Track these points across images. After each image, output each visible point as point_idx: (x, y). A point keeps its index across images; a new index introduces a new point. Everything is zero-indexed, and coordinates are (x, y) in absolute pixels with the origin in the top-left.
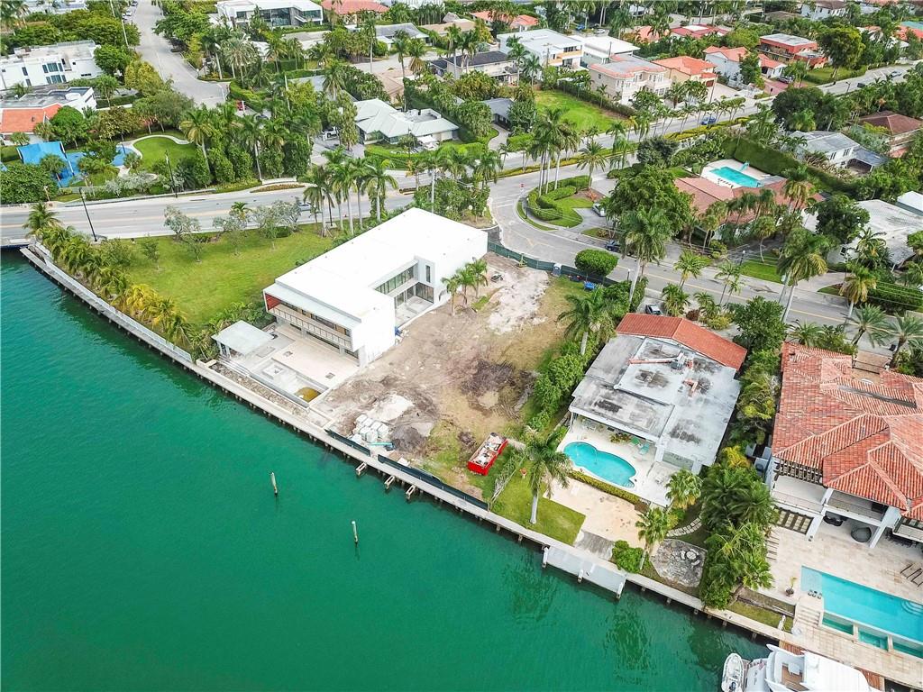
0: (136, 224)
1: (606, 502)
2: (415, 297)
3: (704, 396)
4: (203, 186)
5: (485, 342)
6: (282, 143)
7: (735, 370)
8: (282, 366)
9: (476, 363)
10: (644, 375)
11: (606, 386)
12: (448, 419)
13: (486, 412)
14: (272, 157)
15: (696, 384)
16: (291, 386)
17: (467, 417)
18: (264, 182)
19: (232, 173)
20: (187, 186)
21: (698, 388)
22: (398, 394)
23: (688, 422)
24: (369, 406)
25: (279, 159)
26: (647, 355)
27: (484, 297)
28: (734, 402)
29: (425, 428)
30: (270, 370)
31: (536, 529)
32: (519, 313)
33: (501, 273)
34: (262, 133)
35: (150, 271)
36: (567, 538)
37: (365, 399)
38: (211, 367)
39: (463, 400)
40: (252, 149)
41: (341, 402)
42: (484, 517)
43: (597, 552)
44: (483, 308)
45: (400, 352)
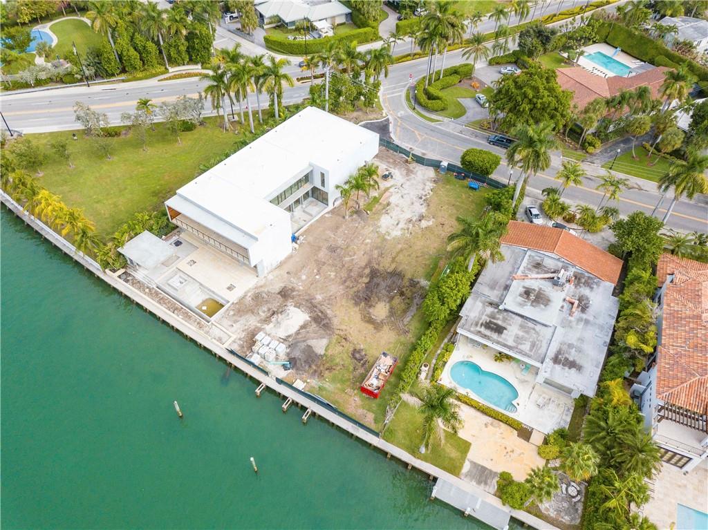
0: (50, 117)
1: (490, 427)
2: (310, 199)
3: (584, 316)
4: (113, 75)
5: (377, 248)
6: (184, 32)
7: (613, 285)
8: (186, 277)
9: (367, 271)
10: (527, 293)
11: (491, 304)
12: (342, 333)
13: (377, 326)
14: (177, 46)
15: (577, 303)
16: (194, 298)
17: (359, 331)
18: (171, 70)
19: (139, 63)
20: (97, 75)
21: (579, 306)
22: (295, 307)
23: (570, 346)
24: (267, 320)
25: (183, 49)
26: (529, 270)
27: (375, 198)
28: (613, 322)
29: (320, 345)
30: (175, 282)
31: (425, 459)
32: (408, 215)
33: (392, 170)
34: (165, 23)
35: (63, 167)
36: (454, 469)
37: (264, 312)
38: (119, 277)
39: (356, 312)
40: (156, 39)
41: (241, 316)
42: (375, 445)
43: (482, 485)
44: (374, 209)
45: (297, 260)
